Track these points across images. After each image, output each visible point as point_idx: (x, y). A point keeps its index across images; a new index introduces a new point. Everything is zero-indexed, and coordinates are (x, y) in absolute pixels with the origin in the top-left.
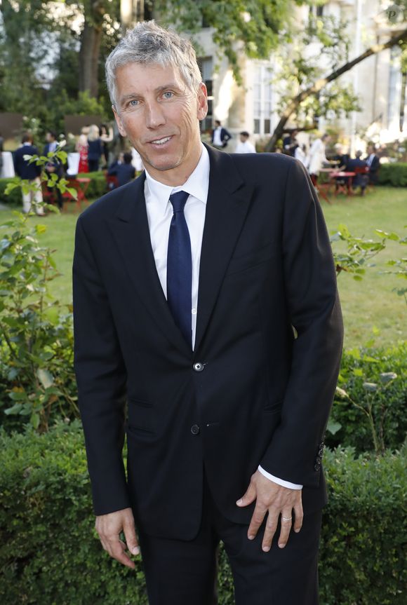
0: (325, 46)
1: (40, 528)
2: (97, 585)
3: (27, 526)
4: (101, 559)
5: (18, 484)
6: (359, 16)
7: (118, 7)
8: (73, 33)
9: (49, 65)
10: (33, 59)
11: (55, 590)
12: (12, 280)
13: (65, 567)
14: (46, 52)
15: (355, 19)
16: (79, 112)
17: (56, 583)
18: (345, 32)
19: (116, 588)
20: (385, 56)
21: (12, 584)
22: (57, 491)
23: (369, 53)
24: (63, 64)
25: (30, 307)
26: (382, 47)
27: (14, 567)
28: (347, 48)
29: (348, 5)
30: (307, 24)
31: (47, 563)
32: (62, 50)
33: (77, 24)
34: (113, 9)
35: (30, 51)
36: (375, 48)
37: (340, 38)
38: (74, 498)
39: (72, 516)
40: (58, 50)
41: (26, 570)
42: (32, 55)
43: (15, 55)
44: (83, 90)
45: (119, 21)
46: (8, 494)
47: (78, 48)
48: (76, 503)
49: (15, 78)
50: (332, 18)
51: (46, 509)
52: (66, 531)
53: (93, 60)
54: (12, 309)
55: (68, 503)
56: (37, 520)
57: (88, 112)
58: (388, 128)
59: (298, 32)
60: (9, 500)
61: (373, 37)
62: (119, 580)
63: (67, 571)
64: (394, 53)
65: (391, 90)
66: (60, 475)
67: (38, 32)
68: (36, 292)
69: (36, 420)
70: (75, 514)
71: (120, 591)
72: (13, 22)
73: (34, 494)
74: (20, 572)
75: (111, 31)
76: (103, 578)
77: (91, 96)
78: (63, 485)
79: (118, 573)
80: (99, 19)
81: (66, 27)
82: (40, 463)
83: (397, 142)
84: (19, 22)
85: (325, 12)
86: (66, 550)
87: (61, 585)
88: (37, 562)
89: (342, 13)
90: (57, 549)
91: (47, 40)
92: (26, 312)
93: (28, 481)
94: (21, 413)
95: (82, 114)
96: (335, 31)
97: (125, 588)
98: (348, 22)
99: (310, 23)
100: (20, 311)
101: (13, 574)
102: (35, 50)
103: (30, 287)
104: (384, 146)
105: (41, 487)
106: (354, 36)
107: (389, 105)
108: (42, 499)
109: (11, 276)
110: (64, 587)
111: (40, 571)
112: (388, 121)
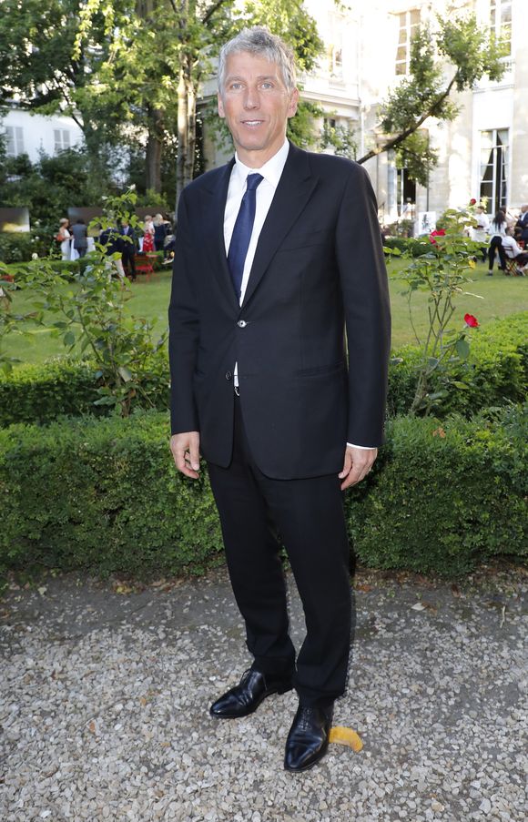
0: (338, 149)
1: (126, 485)
2: (173, 529)
3: (116, 486)
4: (176, 508)
5: (107, 451)
6: (363, 127)
7: (176, 123)
8: (141, 145)
9: (121, 170)
10: (109, 166)
11: (140, 535)
12: (96, 299)
13: (148, 516)
14: (120, 161)
15: (360, 129)
16: (146, 205)
17: (141, 528)
18: (353, 139)
19: (188, 530)
20: (384, 158)
21: (106, 531)
22: (138, 456)
23: (372, 154)
24: (133, 168)
25: (111, 321)
26: (381, 150)
27: (107, 517)
28: (355, 151)
29: (354, 121)
30: (323, 133)
31: (134, 513)
32: (132, 158)
33: (143, 139)
34: (171, 125)
35: (107, 160)
36: (376, 151)
37: (349, 143)
38: (152, 460)
39: (152, 474)
40: (129, 159)
41: (117, 519)
42: (109, 163)
43: (95, 164)
44: (149, 188)
45: (176, 135)
46: (99, 459)
47: (144, 157)
48: (153, 464)
49: (95, 181)
50: (342, 128)
51: (130, 471)
52: (147, 487)
53: (157, 165)
54: (96, 323)
55: (149, 465)
56: (124, 479)
57: (154, 204)
58: (389, 213)
59: (317, 139)
60: (100, 464)
61: (373, 142)
62: (190, 524)
63: (149, 519)
64: (390, 155)
65: (389, 184)
66: (139, 443)
67: (113, 145)
68: (117, 309)
69: (119, 408)
70: (153, 474)
71: (192, 533)
72: (93, 138)
73: (120, 458)
74: (112, 520)
75: (170, 142)
76: (178, 523)
77: (156, 192)
78: (143, 450)
79: (189, 518)
80: (161, 134)
81: (135, 140)
82: (124, 435)
83: (396, 223)
84: (98, 137)
85: (336, 125)
86: (148, 502)
87: (145, 530)
88: (125, 513)
89: (349, 125)
90: (140, 501)
91: (120, 151)
92: (108, 325)
93: (114, 449)
94: (107, 403)
95: (149, 206)
96: (345, 138)
97: (195, 530)
98: (354, 131)
99: (326, 132)
100: (103, 324)
101: (106, 523)
102: (111, 159)
103: (110, 304)
104: (387, 227)
105: (125, 452)
106: (360, 141)
107: (389, 196)
108: (126, 463)
109: (94, 295)
110: (147, 532)
111: (128, 520)
112: (389, 208)
